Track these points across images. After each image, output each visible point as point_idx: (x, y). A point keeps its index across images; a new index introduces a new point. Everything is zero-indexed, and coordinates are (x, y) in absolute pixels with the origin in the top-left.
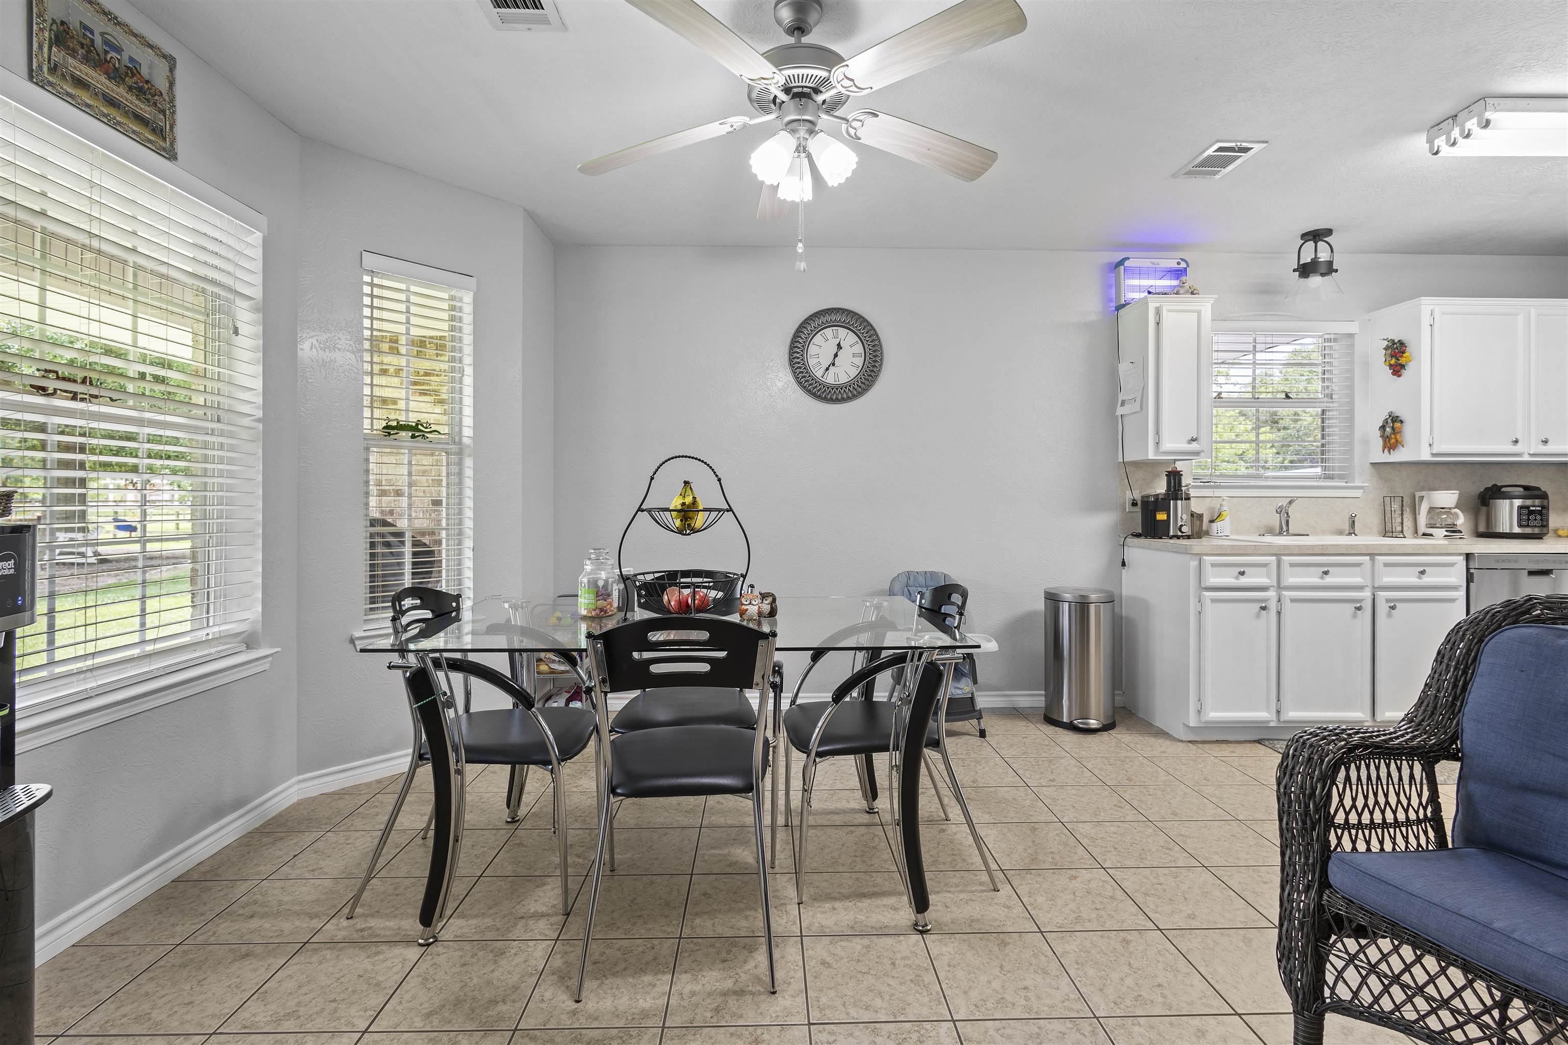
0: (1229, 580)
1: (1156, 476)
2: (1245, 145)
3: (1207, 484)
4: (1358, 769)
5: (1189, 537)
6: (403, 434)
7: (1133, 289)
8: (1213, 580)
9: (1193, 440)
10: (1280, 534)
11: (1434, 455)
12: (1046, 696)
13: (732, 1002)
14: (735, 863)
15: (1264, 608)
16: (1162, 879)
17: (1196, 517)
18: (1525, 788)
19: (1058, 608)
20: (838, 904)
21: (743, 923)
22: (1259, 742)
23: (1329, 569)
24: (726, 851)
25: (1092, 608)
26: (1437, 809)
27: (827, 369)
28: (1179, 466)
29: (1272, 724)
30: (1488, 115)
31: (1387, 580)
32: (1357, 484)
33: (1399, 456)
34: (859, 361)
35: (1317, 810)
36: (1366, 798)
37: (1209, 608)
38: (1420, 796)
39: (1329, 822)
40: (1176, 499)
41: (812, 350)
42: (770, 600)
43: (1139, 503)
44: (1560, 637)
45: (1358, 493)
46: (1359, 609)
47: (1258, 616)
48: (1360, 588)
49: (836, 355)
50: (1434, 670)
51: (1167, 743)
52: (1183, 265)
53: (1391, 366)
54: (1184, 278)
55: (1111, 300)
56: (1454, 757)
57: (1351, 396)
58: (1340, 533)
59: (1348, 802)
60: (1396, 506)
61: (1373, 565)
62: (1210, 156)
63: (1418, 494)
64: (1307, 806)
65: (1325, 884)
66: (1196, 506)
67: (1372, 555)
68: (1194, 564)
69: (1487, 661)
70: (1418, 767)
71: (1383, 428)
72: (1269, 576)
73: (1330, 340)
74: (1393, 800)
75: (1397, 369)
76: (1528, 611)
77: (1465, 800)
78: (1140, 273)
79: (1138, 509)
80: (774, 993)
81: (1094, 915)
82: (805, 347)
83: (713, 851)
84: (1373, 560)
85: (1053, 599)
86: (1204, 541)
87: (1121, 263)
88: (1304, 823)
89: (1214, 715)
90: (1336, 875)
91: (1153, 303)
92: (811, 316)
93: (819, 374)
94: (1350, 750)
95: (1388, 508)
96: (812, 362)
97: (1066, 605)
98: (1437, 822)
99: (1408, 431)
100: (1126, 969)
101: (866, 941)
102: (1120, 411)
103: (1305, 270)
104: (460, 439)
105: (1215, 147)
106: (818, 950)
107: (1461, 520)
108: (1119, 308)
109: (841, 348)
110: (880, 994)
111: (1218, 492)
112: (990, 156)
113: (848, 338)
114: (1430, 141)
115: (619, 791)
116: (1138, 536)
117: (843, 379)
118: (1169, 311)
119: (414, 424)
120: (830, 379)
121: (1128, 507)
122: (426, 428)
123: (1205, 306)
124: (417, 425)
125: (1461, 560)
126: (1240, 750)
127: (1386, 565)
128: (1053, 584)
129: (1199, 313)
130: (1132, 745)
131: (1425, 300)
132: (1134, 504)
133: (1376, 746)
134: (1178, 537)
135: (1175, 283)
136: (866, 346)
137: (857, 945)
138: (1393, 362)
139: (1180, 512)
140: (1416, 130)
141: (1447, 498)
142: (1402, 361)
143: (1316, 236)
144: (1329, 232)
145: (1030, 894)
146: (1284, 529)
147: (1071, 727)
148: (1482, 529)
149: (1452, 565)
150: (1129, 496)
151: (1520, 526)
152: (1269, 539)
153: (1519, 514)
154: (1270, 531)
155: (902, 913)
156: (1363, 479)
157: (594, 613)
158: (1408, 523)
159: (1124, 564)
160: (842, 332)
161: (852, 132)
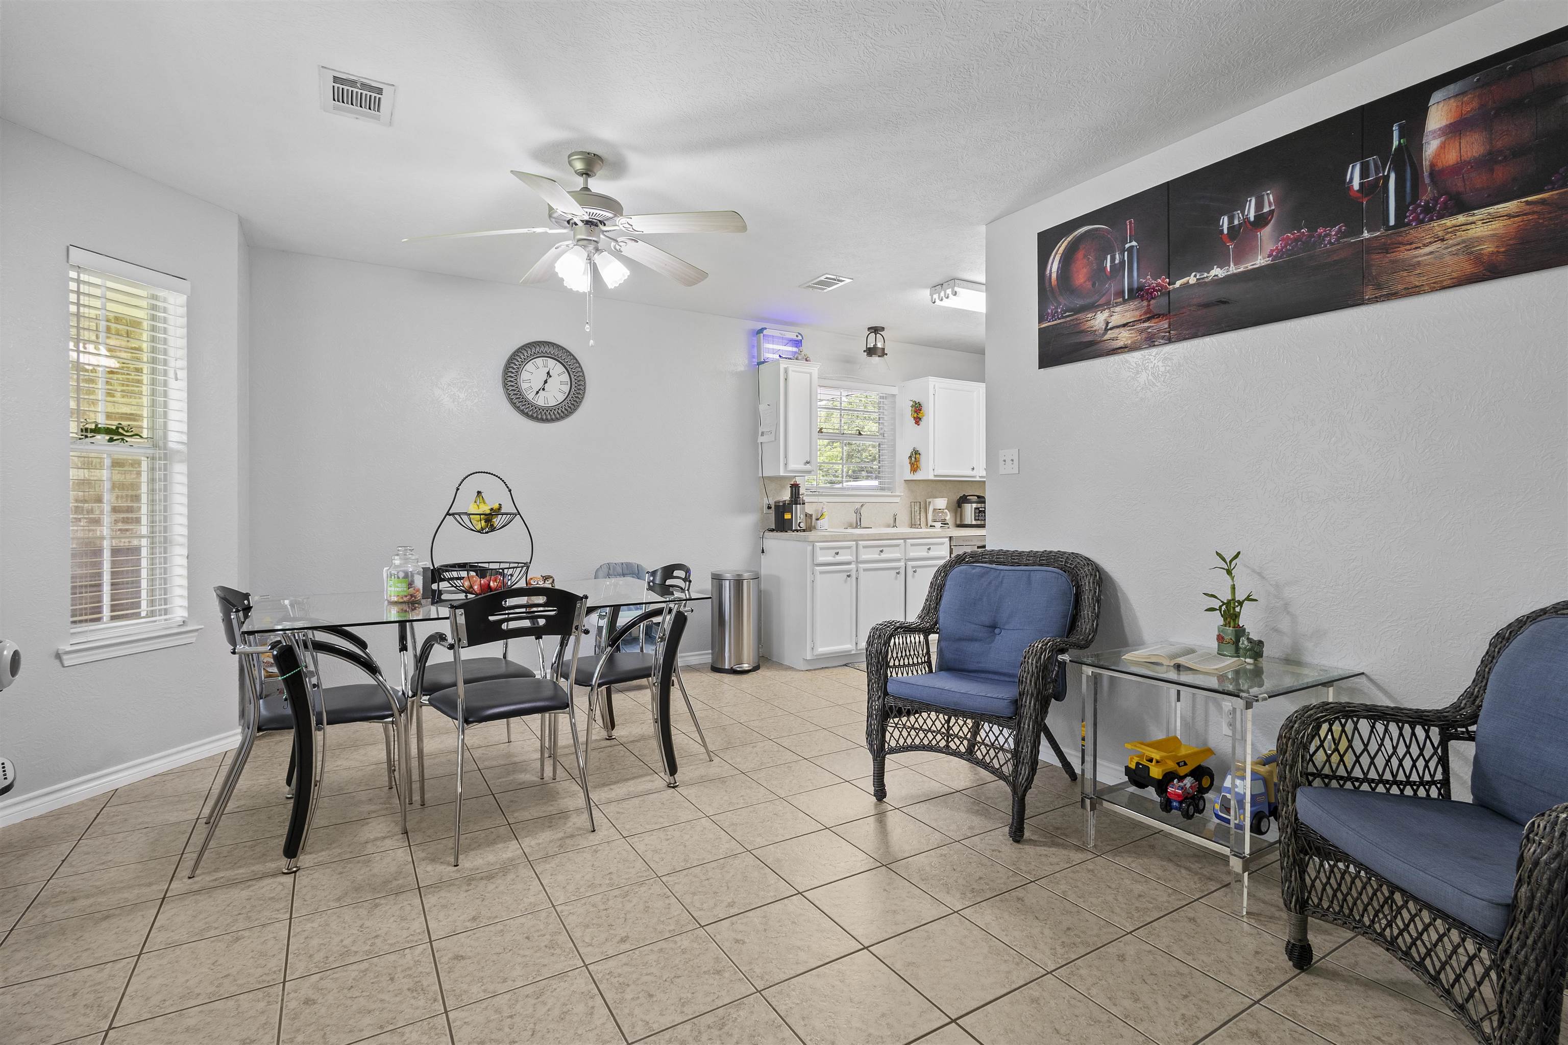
0: (830, 559)
1: (783, 487)
2: (841, 278)
3: (814, 493)
4: (899, 638)
5: (804, 531)
6: (99, 437)
7: (769, 351)
8: (821, 559)
9: (808, 463)
10: (856, 527)
11: (935, 476)
12: (712, 654)
13: (568, 841)
14: (524, 782)
15: (849, 576)
16: (803, 738)
17: (808, 516)
18: (960, 640)
19: (722, 585)
20: (612, 787)
21: (551, 808)
22: (846, 665)
23: (884, 549)
24: (511, 778)
25: (745, 582)
26: (929, 658)
27: (537, 393)
28: (799, 480)
29: (853, 652)
30: (956, 289)
31: (912, 554)
32: (897, 494)
33: (919, 476)
34: (566, 389)
35: (883, 659)
36: (902, 652)
37: (818, 576)
38: (923, 651)
39: (888, 666)
40: (796, 504)
41: (525, 375)
42: (550, 581)
43: (773, 507)
44: (973, 569)
45: (897, 500)
46: (898, 573)
47: (846, 581)
48: (899, 560)
49: (546, 382)
50: (929, 592)
51: (794, 673)
52: (800, 338)
53: (914, 418)
54: (801, 348)
55: (753, 357)
56: (936, 633)
57: (894, 435)
58: (889, 526)
59: (895, 655)
60: (917, 508)
61: (905, 545)
62: (822, 281)
63: (928, 500)
64: (879, 658)
65: (886, 693)
66: (809, 509)
67: (905, 539)
68: (810, 548)
69: (949, 583)
70: (922, 637)
71: (910, 457)
72: (851, 555)
73: (883, 398)
74: (912, 653)
75: (918, 420)
76: (964, 560)
77: (940, 652)
78: (772, 339)
79: (772, 511)
80: (594, 831)
81: (770, 760)
82: (518, 373)
83: (500, 780)
84: (905, 542)
85: (718, 579)
86: (813, 533)
87: (761, 331)
88: (877, 667)
89: (822, 650)
90: (891, 688)
91: (783, 364)
92: (523, 346)
93: (530, 396)
94: (896, 630)
95: (913, 510)
96: (524, 386)
97: (727, 582)
98: (929, 663)
99: (923, 459)
100: (792, 778)
101: (640, 798)
102: (761, 439)
103: (871, 352)
104: (165, 444)
105: (825, 277)
106: (611, 810)
107: (949, 517)
108: (759, 364)
109: (550, 376)
110: (661, 817)
111: (821, 499)
112: (703, 275)
113: (557, 368)
114: (931, 295)
115: (470, 720)
116: (772, 530)
117: (552, 403)
118: (793, 371)
119: (114, 427)
120: (540, 401)
121: (765, 510)
122: (127, 431)
123: (814, 369)
124: (118, 428)
125: (947, 539)
126: (835, 671)
127: (912, 545)
128: (718, 568)
129: (811, 374)
130: (773, 677)
131: (931, 379)
132: (769, 508)
133: (906, 627)
134: (797, 531)
135: (795, 349)
136: (572, 376)
137: (636, 801)
138: (915, 415)
139: (798, 515)
140: (926, 287)
141: (941, 503)
142: (920, 416)
143: (875, 330)
144: (883, 329)
145: (732, 759)
146: (858, 525)
147: (733, 672)
148: (958, 522)
149: (943, 544)
150: (766, 501)
151: (975, 520)
152: (850, 531)
153: (975, 513)
154: (851, 526)
155: (657, 782)
156: (900, 490)
157: (405, 599)
158: (923, 519)
159: (763, 552)
160: (551, 362)
161: (618, 247)
